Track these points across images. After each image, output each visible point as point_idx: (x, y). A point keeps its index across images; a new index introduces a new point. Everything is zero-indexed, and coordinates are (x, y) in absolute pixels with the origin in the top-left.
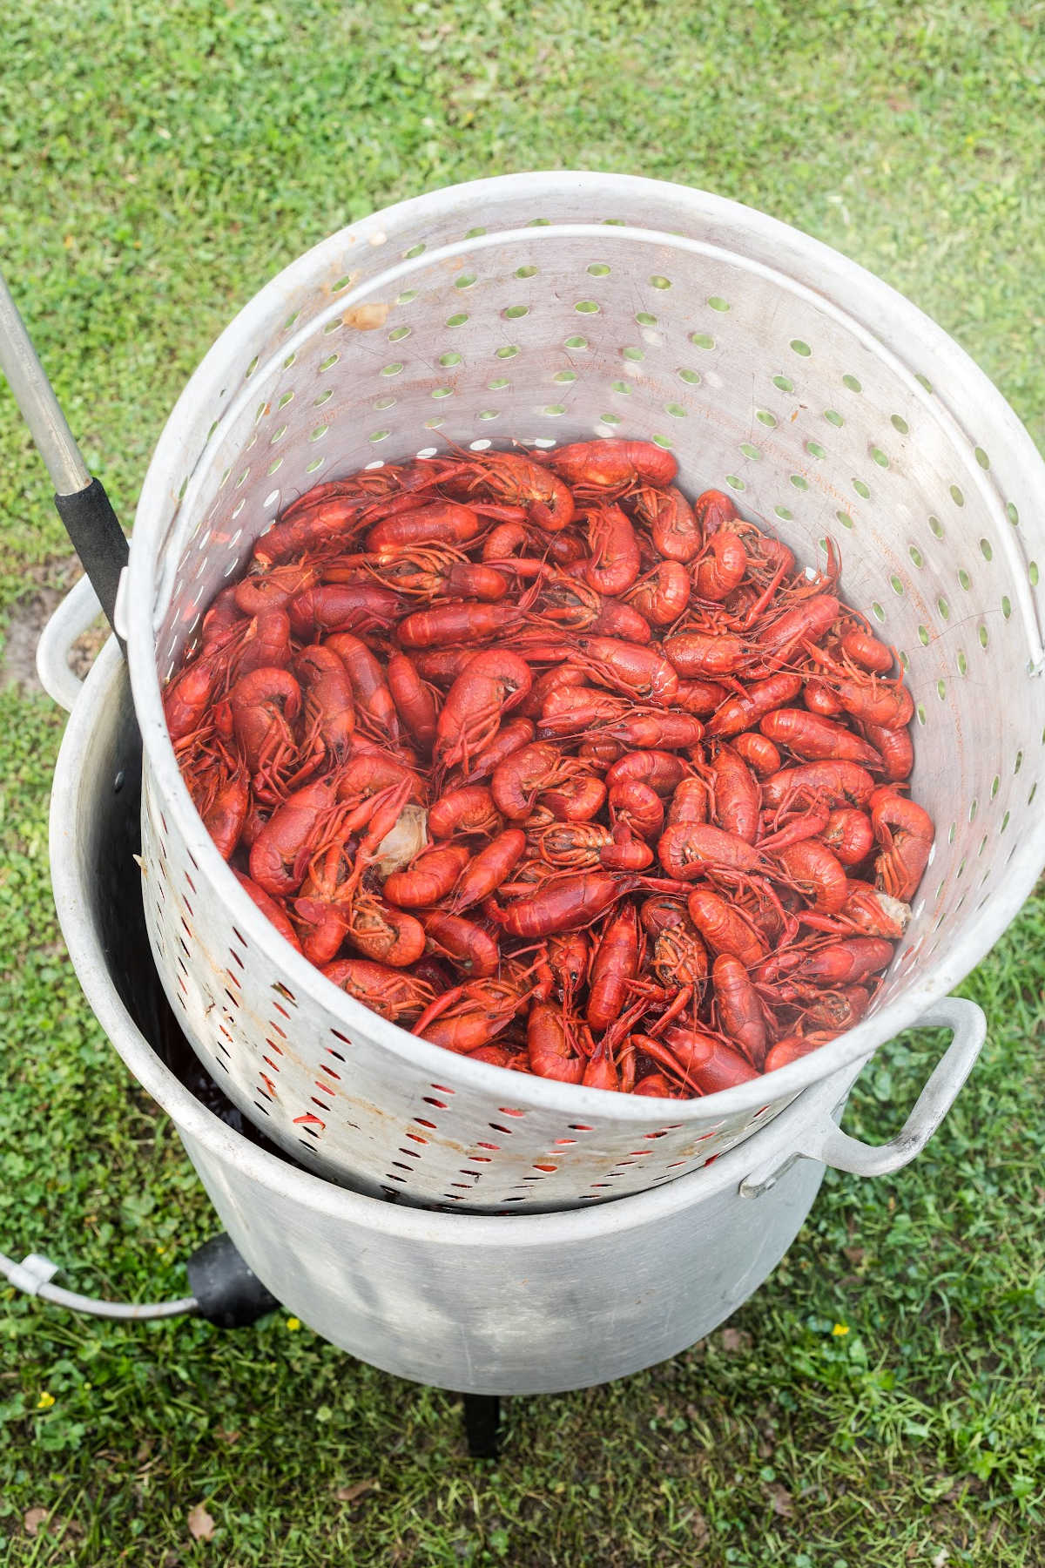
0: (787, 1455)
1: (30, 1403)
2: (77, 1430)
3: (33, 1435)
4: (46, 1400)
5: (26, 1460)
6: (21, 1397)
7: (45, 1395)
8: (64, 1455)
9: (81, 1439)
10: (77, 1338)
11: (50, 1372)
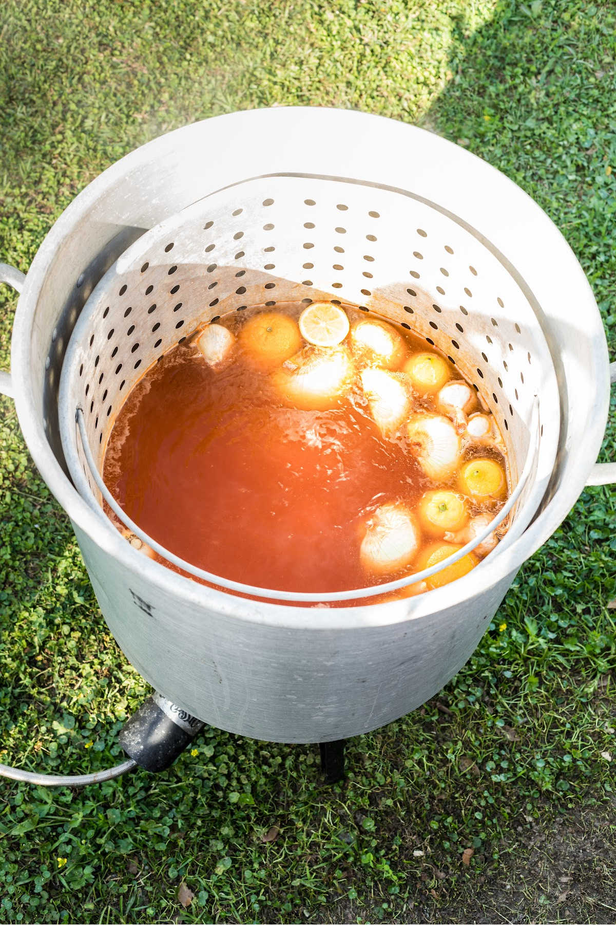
0: (503, 706)
1: (52, 868)
2: (88, 870)
3: (62, 886)
4: (61, 862)
5: (63, 903)
6: (44, 868)
7: (59, 859)
8: (85, 890)
9: (93, 873)
10: (63, 818)
11: (57, 844)
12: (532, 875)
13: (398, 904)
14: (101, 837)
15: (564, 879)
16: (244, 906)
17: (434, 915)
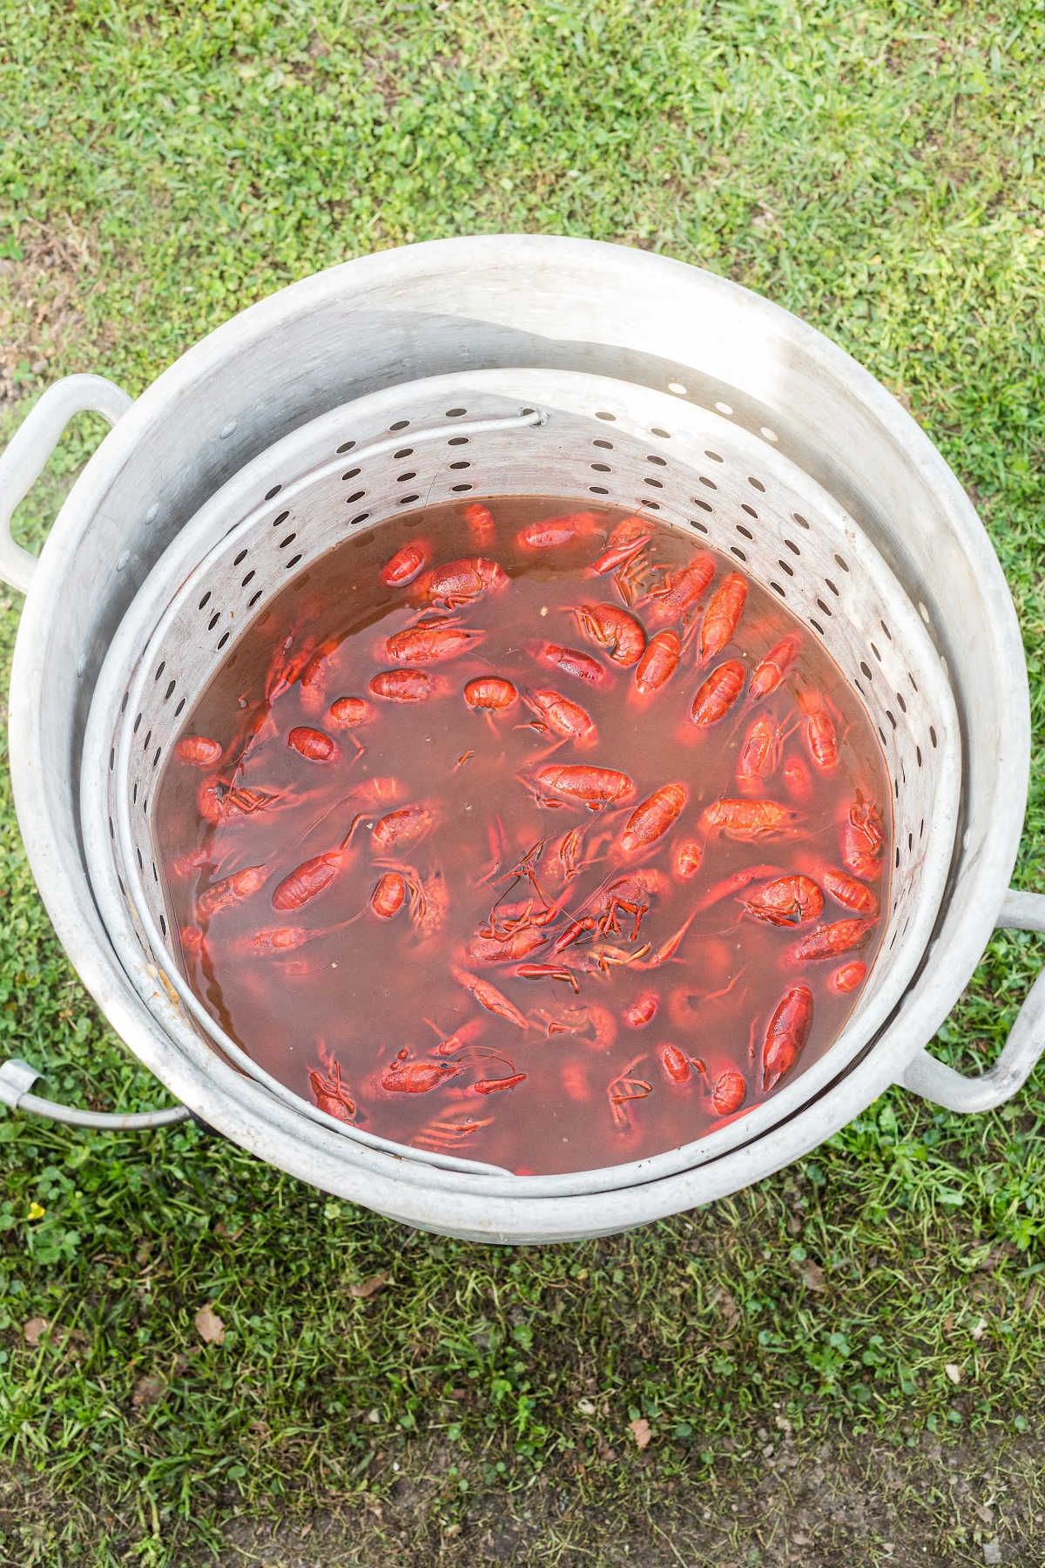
0: (817, 1229)
1: (19, 1212)
2: (72, 1238)
3: (26, 1245)
4: (35, 1210)
5: (19, 1269)
6: (9, 1206)
7: (34, 1204)
8: (60, 1265)
9: (76, 1247)
10: (63, 1141)
11: (38, 1179)
12: (753, 1512)
13: (522, 1472)
14: (107, 1197)
15: (800, 1539)
16: (286, 1380)
17: (573, 1512)
